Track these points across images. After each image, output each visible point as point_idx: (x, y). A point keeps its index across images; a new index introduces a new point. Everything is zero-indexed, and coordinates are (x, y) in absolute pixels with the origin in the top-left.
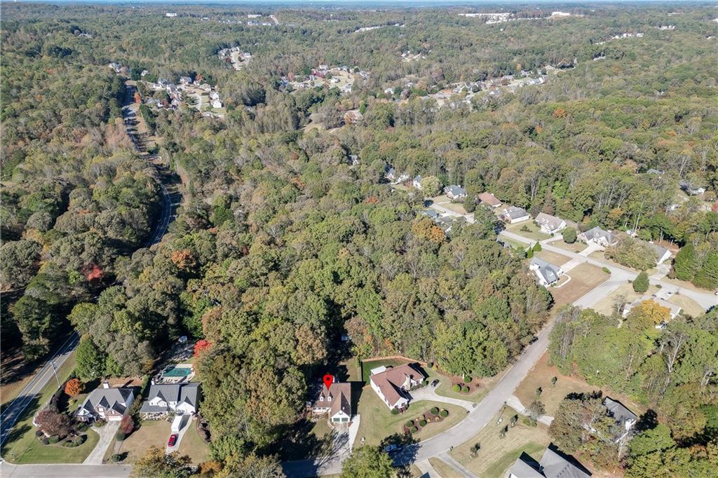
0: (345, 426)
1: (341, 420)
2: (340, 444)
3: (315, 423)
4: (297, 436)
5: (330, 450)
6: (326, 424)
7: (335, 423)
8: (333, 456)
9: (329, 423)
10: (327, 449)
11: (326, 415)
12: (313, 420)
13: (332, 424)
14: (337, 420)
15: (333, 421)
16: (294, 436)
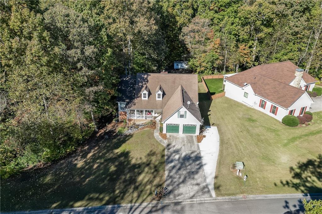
0: (190, 141)
1: (181, 129)
2: (184, 172)
3: (131, 136)
4: (90, 155)
5: (159, 186)
6: (151, 136)
7: (168, 135)
8: (166, 201)
9: (156, 134)
10: (150, 182)
11: (153, 124)
12: (126, 132)
13: (164, 137)
14: (174, 128)
15: (164, 131)
16: (84, 156)
